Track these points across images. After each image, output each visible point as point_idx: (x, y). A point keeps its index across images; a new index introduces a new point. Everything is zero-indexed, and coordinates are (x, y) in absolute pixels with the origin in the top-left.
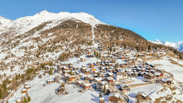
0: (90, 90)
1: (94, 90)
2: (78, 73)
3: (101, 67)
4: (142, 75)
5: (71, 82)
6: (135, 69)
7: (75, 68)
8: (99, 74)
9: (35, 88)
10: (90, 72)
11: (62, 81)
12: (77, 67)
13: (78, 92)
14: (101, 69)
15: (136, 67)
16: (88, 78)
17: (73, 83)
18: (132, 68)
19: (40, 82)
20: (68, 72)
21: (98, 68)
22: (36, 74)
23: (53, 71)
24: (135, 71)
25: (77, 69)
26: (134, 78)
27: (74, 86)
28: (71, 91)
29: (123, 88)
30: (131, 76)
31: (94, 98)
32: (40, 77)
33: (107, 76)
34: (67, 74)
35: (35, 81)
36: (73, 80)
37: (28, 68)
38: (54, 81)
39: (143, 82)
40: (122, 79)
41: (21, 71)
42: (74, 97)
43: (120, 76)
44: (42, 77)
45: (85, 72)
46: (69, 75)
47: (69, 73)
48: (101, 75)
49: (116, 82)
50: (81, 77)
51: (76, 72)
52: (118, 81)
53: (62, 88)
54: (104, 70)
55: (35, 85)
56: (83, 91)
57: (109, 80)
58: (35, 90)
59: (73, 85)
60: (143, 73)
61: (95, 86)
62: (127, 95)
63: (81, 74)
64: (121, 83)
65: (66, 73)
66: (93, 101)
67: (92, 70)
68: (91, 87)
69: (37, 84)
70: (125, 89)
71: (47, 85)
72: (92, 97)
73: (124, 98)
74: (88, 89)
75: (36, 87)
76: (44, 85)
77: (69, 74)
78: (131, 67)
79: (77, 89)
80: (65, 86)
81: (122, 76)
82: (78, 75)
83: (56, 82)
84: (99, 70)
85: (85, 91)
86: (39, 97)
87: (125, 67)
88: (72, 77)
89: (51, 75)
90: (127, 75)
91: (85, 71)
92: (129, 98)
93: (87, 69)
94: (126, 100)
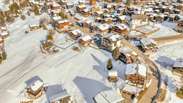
0: (91, 46)
1: (98, 48)
2: (73, 14)
3: (107, 5)
4: (171, 20)
5: (63, 30)
6: (157, 7)
7: (69, 6)
8: (103, 17)
9: (14, 37)
10: (90, 13)
11: (50, 27)
12: (72, 4)
13: (72, 50)
14: (105, 7)
15: (157, 4)
16: (88, 24)
17: (66, 32)
18: (152, 6)
19: (22, 26)
20: (58, 12)
21: (101, 5)
22: (18, 13)
23: (40, 10)
24: (158, 11)
25: (72, 6)
26: (158, 25)
27: (66, 37)
28: (62, 46)
29: (146, 47)
30: (153, 21)
31: (98, 64)
32: (23, 18)
33: (115, 19)
34: (57, 15)
35: (17, 25)
36: (65, 27)
37: (14, 3)
38: (40, 27)
39: (175, 34)
40: (139, 27)
41: (6, 6)
42: (67, 60)
43: (136, 21)
44: (26, 18)
45: (82, 13)
46: (60, 18)
47: (60, 14)
48: (106, 20)
49: (131, 32)
50: (76, 21)
51: (69, 12)
52: (133, 30)
53: (49, 41)
54: (110, 9)
55: (15, 30)
56: (79, 48)
57: (120, 30)
58: (14, 40)
59: (65, 35)
60: (174, 17)
61: (98, 39)
62: (153, 60)
63: (78, 16)
64: (139, 33)
65: (55, 15)
66: (96, 71)
67: (93, 9)
68: (93, 42)
69: (18, 29)
70: (149, 48)
71: (30, 32)
72: (95, 62)
73: (150, 68)
74: (88, 44)
75: (17, 35)
76: (26, 32)
77: (59, 16)
78: (149, 4)
79: (72, 42)
80: (54, 37)
81: (139, 21)
82: (73, 18)
83: (42, 28)
84: (104, 9)
85: (83, 48)
86: (18, 52)
87: (141, 3)
88: (63, 22)
89: (37, 16)
90: (147, 20)
91: (83, 11)
92: (160, 69)
93: (85, 8)
94: (154, 75)
